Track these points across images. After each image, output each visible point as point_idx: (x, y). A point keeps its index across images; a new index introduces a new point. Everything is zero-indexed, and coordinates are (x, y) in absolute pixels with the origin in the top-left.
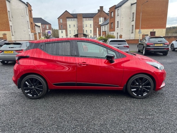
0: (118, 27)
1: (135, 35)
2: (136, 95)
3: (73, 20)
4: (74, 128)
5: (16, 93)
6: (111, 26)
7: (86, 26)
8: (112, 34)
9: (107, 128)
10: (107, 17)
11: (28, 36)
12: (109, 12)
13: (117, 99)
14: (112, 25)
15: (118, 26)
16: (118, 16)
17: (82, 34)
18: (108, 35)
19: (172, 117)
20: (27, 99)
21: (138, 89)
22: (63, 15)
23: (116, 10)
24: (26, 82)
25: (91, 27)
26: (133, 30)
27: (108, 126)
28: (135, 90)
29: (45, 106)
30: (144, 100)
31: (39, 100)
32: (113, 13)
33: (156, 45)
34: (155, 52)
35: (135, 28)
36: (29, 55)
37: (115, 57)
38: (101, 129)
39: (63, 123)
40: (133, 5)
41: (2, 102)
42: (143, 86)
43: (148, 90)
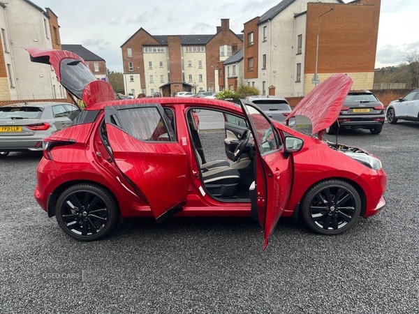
0: (264, 68)
1: (304, 87)
2: (322, 227)
3: (159, 50)
4: (190, 307)
5: (40, 228)
6: (247, 65)
7: (190, 65)
8: (251, 84)
9: (266, 303)
10: (239, 44)
11: (50, 89)
12: (242, 33)
13: (280, 237)
14: (252, 64)
15: (265, 66)
16: (265, 41)
17: (180, 85)
18: (243, 87)
19: (406, 274)
20: (70, 241)
21: (326, 213)
22: (133, 38)
23: (261, 28)
24: (69, 202)
25: (200, 68)
26: (299, 75)
27: (268, 299)
28: (320, 215)
29: (115, 257)
30: (341, 238)
31: (99, 243)
32: (252, 34)
33: (354, 111)
34: (353, 126)
35: (305, 71)
36: (73, 138)
38: (253, 306)
39: (164, 294)
40: (298, 18)
41: (11, 250)
42: (337, 207)
43: (349, 217)
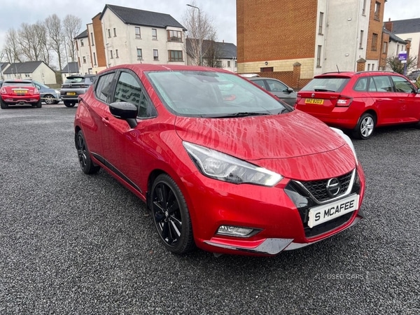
42: (170, 214)
43: (179, 234)
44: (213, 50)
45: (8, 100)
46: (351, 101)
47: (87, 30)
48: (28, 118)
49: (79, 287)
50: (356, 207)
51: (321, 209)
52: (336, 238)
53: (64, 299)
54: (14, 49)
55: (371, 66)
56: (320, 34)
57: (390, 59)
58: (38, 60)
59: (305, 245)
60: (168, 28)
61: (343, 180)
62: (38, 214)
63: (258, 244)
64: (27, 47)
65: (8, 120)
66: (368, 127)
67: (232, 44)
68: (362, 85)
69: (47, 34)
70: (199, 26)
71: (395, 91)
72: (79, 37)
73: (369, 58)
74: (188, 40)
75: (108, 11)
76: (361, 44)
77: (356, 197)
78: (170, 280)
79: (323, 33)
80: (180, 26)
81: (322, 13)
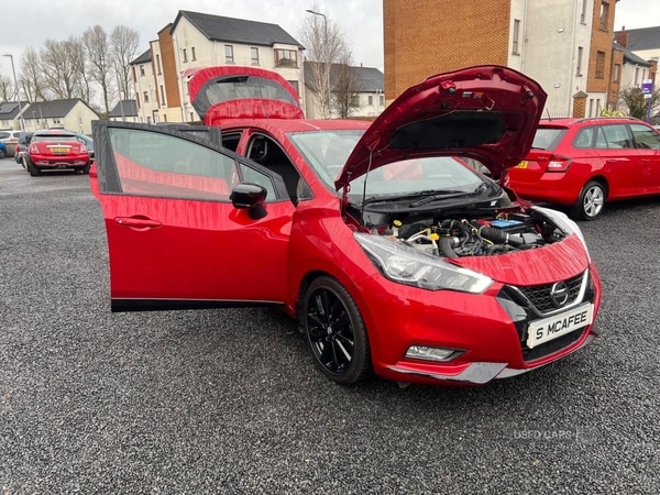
37: (271, 196)
42: (334, 330)
43: (349, 358)
44: (348, 80)
45: (41, 163)
46: (569, 163)
47: (150, 51)
48: (78, 190)
49: (223, 427)
50: (589, 320)
51: (544, 324)
52: (559, 364)
53: (209, 442)
54: (35, 80)
55: (595, 102)
56: (515, 54)
57: (625, 92)
58: (72, 97)
59: (523, 371)
60: (277, 46)
61: (572, 284)
62: (140, 333)
63: (460, 370)
64: (55, 76)
65: (49, 194)
66: (595, 201)
67: (376, 69)
68: (586, 139)
69: (87, 56)
70: (326, 42)
71: (635, 147)
72: (137, 62)
73: (591, 89)
74: (307, 65)
75: (183, 21)
76: (579, 68)
77: (590, 308)
78: (341, 418)
79: (519, 51)
80: (294, 43)
81: (517, 21)
